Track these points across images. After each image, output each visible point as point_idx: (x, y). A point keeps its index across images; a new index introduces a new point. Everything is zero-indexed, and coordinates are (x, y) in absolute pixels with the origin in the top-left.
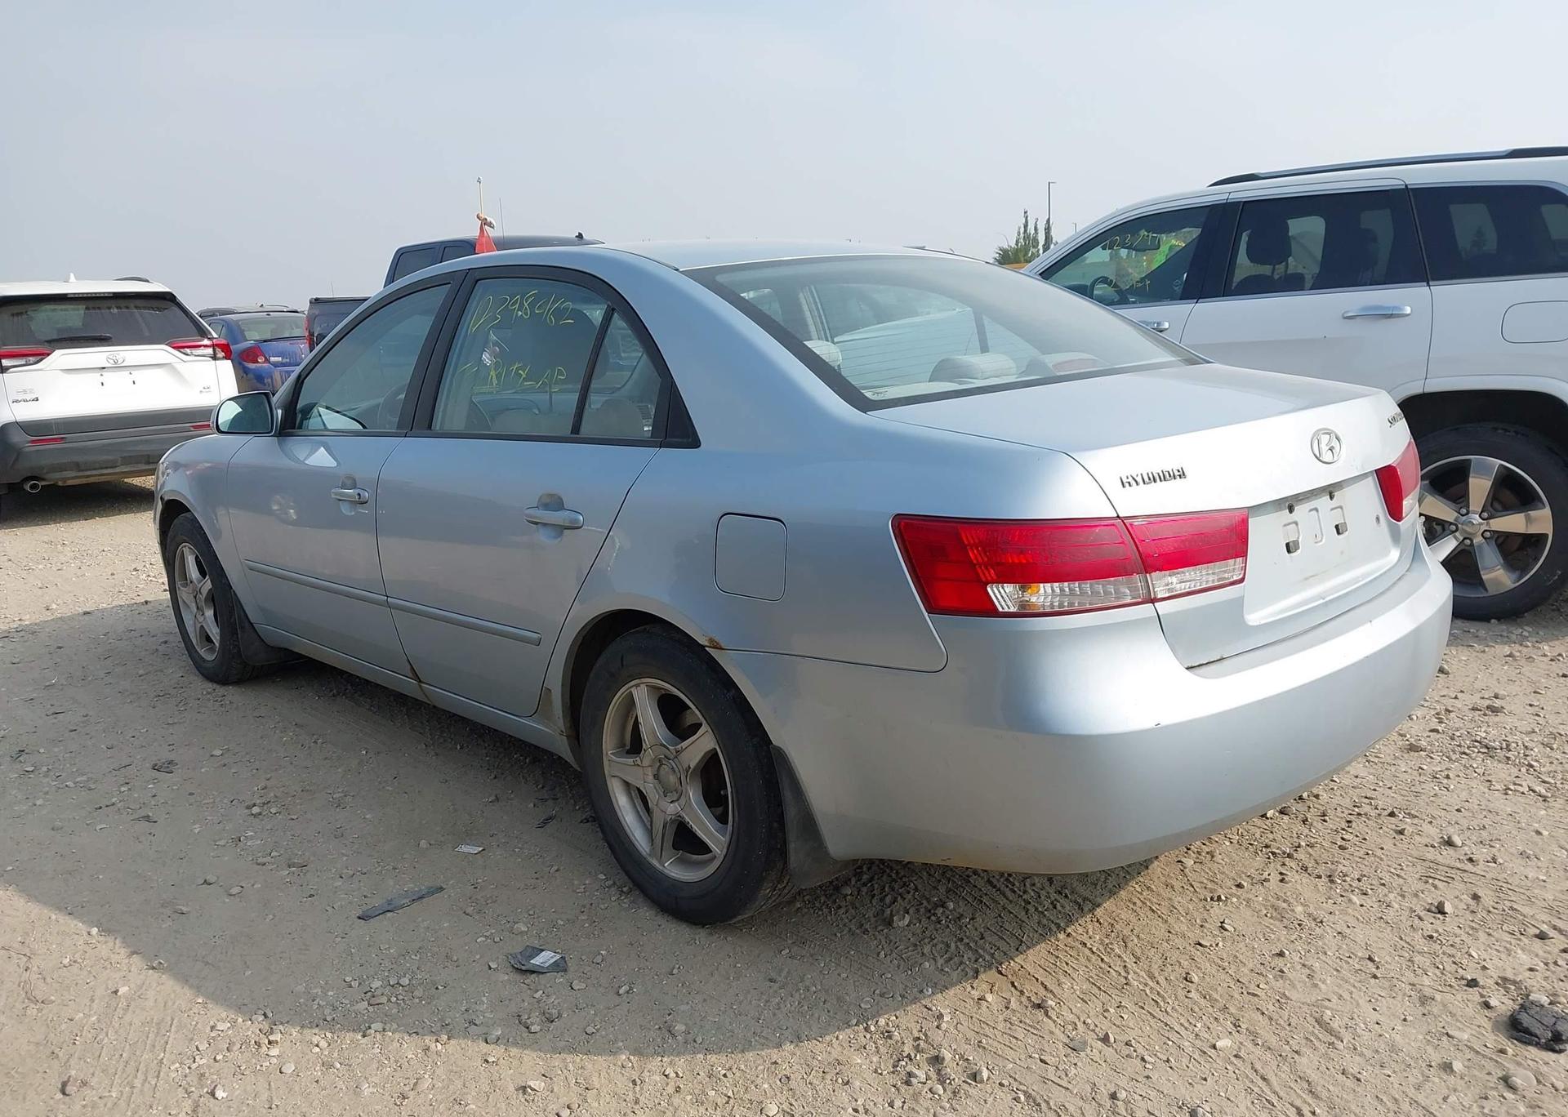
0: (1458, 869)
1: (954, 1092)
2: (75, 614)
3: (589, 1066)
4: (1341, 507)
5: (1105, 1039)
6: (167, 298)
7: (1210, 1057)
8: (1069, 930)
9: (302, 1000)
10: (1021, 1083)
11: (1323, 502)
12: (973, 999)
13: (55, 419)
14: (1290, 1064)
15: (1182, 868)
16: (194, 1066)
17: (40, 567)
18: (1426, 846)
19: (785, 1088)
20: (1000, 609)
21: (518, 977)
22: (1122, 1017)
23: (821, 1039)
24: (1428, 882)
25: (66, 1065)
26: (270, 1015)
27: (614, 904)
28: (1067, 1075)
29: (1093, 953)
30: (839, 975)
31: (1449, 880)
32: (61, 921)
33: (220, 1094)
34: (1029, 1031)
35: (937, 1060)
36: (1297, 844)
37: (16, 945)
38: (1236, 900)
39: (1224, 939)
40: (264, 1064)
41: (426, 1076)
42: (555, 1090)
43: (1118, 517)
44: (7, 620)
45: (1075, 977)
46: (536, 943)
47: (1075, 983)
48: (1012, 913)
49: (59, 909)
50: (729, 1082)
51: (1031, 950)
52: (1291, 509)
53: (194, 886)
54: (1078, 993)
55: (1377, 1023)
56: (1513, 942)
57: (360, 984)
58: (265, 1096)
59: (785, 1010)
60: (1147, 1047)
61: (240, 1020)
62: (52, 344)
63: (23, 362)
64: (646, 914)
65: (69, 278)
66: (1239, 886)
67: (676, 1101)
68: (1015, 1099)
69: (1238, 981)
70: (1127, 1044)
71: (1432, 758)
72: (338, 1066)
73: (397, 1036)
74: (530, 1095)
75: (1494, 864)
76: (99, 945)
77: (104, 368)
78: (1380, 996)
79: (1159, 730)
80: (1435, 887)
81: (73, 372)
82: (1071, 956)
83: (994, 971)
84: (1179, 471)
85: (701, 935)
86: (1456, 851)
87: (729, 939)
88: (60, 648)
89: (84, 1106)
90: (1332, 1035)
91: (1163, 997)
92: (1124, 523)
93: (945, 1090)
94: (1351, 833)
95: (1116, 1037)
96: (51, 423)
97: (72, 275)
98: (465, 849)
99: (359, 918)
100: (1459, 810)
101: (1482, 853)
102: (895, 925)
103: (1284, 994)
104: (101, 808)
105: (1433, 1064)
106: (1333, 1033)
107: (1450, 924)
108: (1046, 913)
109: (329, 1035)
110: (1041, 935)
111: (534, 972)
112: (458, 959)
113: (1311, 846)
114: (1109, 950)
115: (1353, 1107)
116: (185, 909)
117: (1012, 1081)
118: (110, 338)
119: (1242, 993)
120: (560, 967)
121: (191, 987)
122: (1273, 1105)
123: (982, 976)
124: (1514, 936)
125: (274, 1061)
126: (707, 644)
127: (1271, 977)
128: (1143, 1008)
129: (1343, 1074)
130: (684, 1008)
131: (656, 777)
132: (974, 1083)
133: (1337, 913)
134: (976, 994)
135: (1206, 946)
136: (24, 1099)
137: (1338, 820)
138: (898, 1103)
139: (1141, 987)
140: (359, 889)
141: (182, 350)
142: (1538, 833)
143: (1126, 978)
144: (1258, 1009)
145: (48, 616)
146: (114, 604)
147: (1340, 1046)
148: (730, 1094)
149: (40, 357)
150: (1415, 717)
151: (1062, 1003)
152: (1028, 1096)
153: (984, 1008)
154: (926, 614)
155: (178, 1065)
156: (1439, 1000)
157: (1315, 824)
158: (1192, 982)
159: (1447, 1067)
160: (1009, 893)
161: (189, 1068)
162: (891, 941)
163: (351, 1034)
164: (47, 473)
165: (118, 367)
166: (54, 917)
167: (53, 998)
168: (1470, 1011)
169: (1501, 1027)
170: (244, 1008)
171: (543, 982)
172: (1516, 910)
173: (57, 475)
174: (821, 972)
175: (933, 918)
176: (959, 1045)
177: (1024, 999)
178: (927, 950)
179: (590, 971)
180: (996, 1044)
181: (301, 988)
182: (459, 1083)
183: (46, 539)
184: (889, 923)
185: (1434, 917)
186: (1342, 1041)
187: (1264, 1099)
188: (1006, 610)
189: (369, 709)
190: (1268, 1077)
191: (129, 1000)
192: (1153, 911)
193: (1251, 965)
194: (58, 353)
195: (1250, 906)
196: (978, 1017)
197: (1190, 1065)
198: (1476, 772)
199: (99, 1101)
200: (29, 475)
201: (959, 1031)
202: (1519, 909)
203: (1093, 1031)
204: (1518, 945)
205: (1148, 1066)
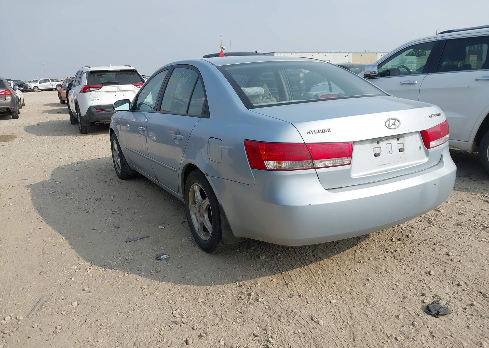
0: (445, 262)
1: (250, 303)
2: (96, 159)
3: (161, 284)
4: (403, 143)
5: (300, 296)
6: (134, 72)
7: (327, 304)
8: (309, 265)
9: (101, 260)
10: (269, 304)
11: (395, 141)
12: (270, 280)
13: (103, 105)
14: (350, 309)
15: (355, 252)
16: (70, 272)
17: (94, 145)
18: (440, 254)
19: (207, 296)
20: (268, 168)
21: (156, 261)
22: (309, 290)
23: (223, 285)
24: (432, 265)
25: (43, 269)
26: (93, 262)
27: (190, 245)
28: (283, 303)
29: (312, 272)
30: (237, 269)
31: (439, 265)
32: (58, 235)
33: (73, 279)
34: (280, 290)
35: (250, 295)
36: (396, 250)
37: (45, 239)
38: (366, 263)
39: (354, 274)
40: (86, 274)
41: (121, 282)
42: (149, 289)
43: (304, 143)
44: (80, 159)
45: (302, 278)
46: (165, 253)
47: (301, 279)
48: (295, 259)
49: (59, 232)
50: (193, 293)
51: (295, 269)
52: (378, 143)
53: (90, 230)
54: (301, 282)
55: (385, 302)
56: (447, 285)
57: (117, 258)
58: (82, 281)
59: (218, 277)
60: (311, 299)
61: (85, 263)
62: (103, 84)
63: (96, 89)
64: (197, 248)
65: (110, 66)
66: (369, 260)
67: (177, 295)
68: (265, 307)
69: (350, 286)
70: (305, 298)
71: (462, 228)
72: (102, 276)
73: (119, 271)
74: (142, 289)
75: (459, 262)
76: (63, 241)
77: (116, 91)
78: (391, 295)
79: (310, 206)
80: (433, 266)
81: (108, 92)
82: (305, 272)
83: (280, 274)
84: (328, 130)
85: (208, 254)
86: (448, 257)
87: (214, 257)
88: (89, 167)
89: (43, 278)
90: (368, 303)
91: (324, 287)
92: (306, 145)
93: (248, 302)
94: (417, 248)
95: (303, 295)
96: (102, 106)
97: (110, 65)
98: (160, 227)
99: (125, 242)
100: (459, 245)
101: (456, 258)
102: (260, 258)
103: (362, 291)
104: (79, 208)
105: (394, 315)
106: (369, 303)
107: (430, 278)
108: (305, 260)
109: (104, 269)
110: (300, 266)
111: (160, 260)
112: (143, 254)
113: (401, 250)
114: (317, 272)
115: (360, 323)
116: (85, 235)
117: (267, 303)
118: (118, 83)
119: (349, 289)
120: (167, 259)
121: (78, 254)
122: (337, 319)
123: (276, 274)
124: (449, 284)
125: (88, 273)
126: (205, 174)
127: (361, 286)
128: (317, 289)
129: (364, 314)
130: (192, 273)
131: (199, 211)
132: (256, 302)
133: (395, 270)
134: (271, 279)
135: (347, 275)
136: (32, 274)
137: (415, 244)
138: (233, 304)
139: (320, 283)
140: (129, 235)
141: (137, 86)
142: (482, 254)
143: (317, 280)
144: (351, 294)
145: (90, 159)
146: (107, 156)
147: (369, 306)
148: (192, 296)
149: (100, 88)
150: (466, 215)
151: (294, 284)
152: (269, 307)
153: (271, 283)
154: (250, 168)
155: (67, 271)
156: (409, 298)
157: (407, 244)
158: (336, 284)
159: (397, 317)
160: (298, 253)
161: (69, 272)
162: (257, 262)
163: (108, 269)
164: (101, 120)
165: (120, 91)
166: (56, 234)
167: (47, 253)
168: (417, 303)
169: (424, 308)
170: (87, 260)
171: (161, 262)
172: (456, 276)
173: (103, 121)
174: (233, 268)
175: (272, 258)
176: (258, 291)
177: (284, 282)
178: (265, 266)
179: (174, 261)
180: (268, 292)
181: (102, 257)
182: (127, 284)
183: (99, 138)
184: (259, 258)
185: (426, 275)
186: (370, 305)
187: (335, 317)
188: (269, 168)
189: (156, 189)
190: (341, 312)
191: (64, 254)
192: (338, 263)
193: (357, 282)
194: (104, 87)
195: (369, 266)
196: (268, 285)
197: (320, 306)
198: (475, 234)
199: (46, 277)
200: (96, 120)
201: (260, 288)
202: (457, 276)
203: (298, 293)
204: (448, 286)
205: (308, 304)
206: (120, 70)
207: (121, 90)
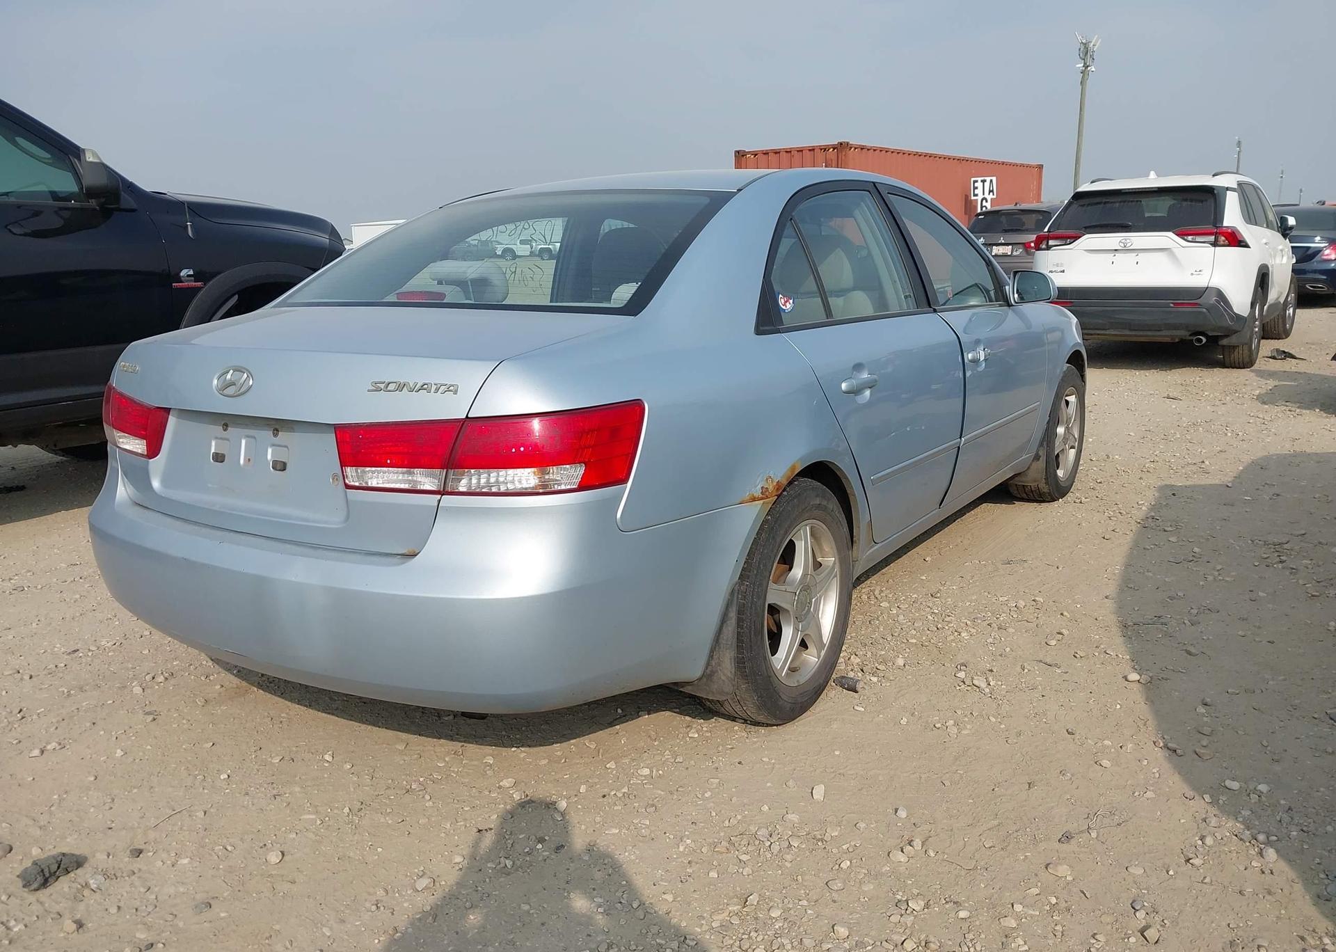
6: (1210, 192)
52: (225, 428)
62: (1086, 229)
63: (1063, 243)
77: (1116, 250)
81: (1092, 252)
141: (1185, 237)
149: (1073, 240)
165: (1128, 250)
194: (1087, 236)
206: (1158, 188)
207: (1130, 248)
